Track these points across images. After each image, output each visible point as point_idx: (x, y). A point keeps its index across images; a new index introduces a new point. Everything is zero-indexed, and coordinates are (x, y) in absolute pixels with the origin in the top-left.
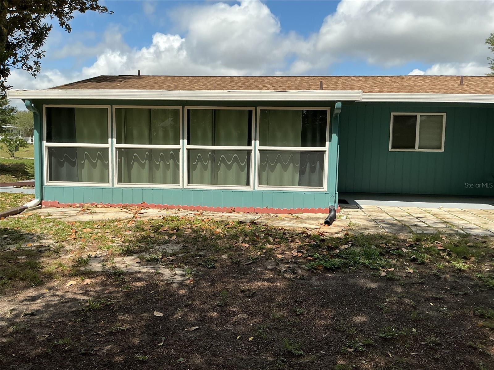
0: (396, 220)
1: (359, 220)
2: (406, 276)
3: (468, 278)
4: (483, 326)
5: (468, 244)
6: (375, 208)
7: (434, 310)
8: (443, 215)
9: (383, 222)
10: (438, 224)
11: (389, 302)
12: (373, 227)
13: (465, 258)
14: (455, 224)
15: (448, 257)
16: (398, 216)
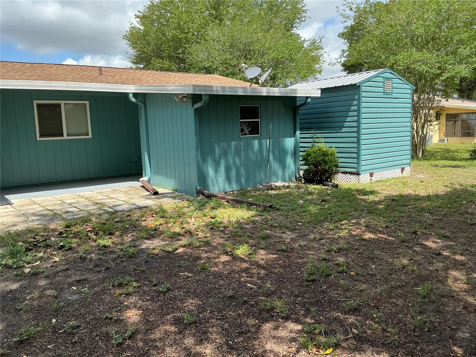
0: (48, 210)
1: (7, 217)
2: (52, 266)
3: (112, 252)
4: (119, 294)
5: (114, 221)
6: (28, 201)
7: (76, 293)
8: (95, 197)
9: (34, 214)
10: (89, 207)
11: (30, 299)
12: (22, 222)
13: (111, 234)
14: (105, 204)
15: (94, 237)
16: (50, 206)
